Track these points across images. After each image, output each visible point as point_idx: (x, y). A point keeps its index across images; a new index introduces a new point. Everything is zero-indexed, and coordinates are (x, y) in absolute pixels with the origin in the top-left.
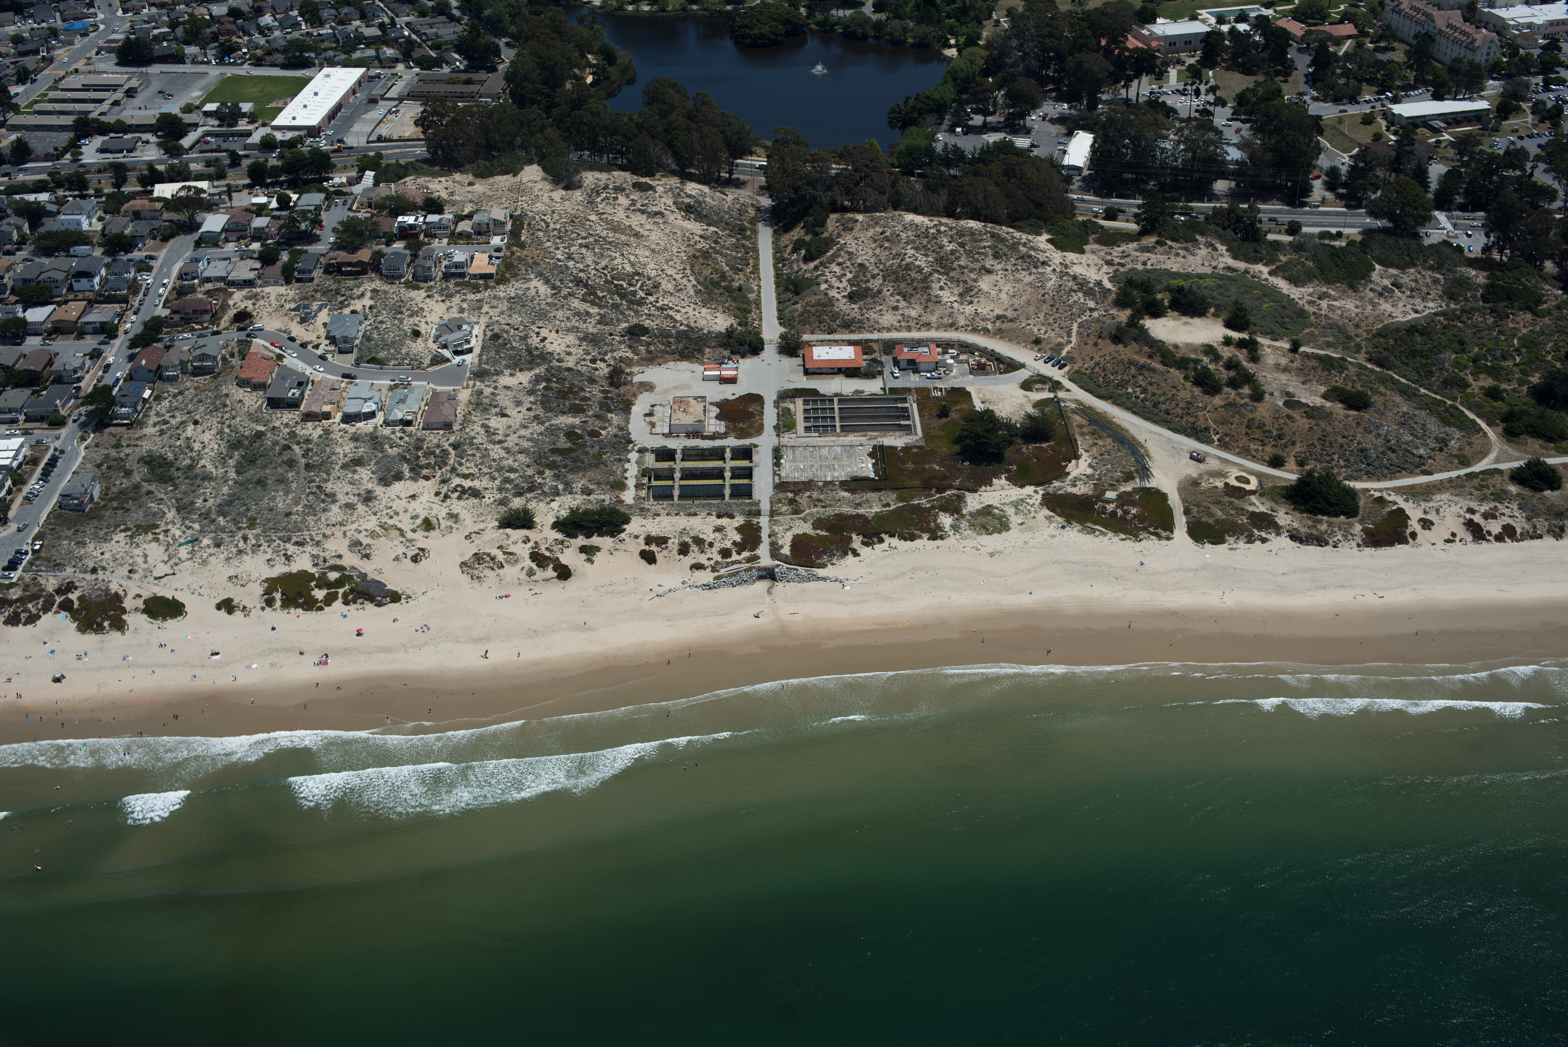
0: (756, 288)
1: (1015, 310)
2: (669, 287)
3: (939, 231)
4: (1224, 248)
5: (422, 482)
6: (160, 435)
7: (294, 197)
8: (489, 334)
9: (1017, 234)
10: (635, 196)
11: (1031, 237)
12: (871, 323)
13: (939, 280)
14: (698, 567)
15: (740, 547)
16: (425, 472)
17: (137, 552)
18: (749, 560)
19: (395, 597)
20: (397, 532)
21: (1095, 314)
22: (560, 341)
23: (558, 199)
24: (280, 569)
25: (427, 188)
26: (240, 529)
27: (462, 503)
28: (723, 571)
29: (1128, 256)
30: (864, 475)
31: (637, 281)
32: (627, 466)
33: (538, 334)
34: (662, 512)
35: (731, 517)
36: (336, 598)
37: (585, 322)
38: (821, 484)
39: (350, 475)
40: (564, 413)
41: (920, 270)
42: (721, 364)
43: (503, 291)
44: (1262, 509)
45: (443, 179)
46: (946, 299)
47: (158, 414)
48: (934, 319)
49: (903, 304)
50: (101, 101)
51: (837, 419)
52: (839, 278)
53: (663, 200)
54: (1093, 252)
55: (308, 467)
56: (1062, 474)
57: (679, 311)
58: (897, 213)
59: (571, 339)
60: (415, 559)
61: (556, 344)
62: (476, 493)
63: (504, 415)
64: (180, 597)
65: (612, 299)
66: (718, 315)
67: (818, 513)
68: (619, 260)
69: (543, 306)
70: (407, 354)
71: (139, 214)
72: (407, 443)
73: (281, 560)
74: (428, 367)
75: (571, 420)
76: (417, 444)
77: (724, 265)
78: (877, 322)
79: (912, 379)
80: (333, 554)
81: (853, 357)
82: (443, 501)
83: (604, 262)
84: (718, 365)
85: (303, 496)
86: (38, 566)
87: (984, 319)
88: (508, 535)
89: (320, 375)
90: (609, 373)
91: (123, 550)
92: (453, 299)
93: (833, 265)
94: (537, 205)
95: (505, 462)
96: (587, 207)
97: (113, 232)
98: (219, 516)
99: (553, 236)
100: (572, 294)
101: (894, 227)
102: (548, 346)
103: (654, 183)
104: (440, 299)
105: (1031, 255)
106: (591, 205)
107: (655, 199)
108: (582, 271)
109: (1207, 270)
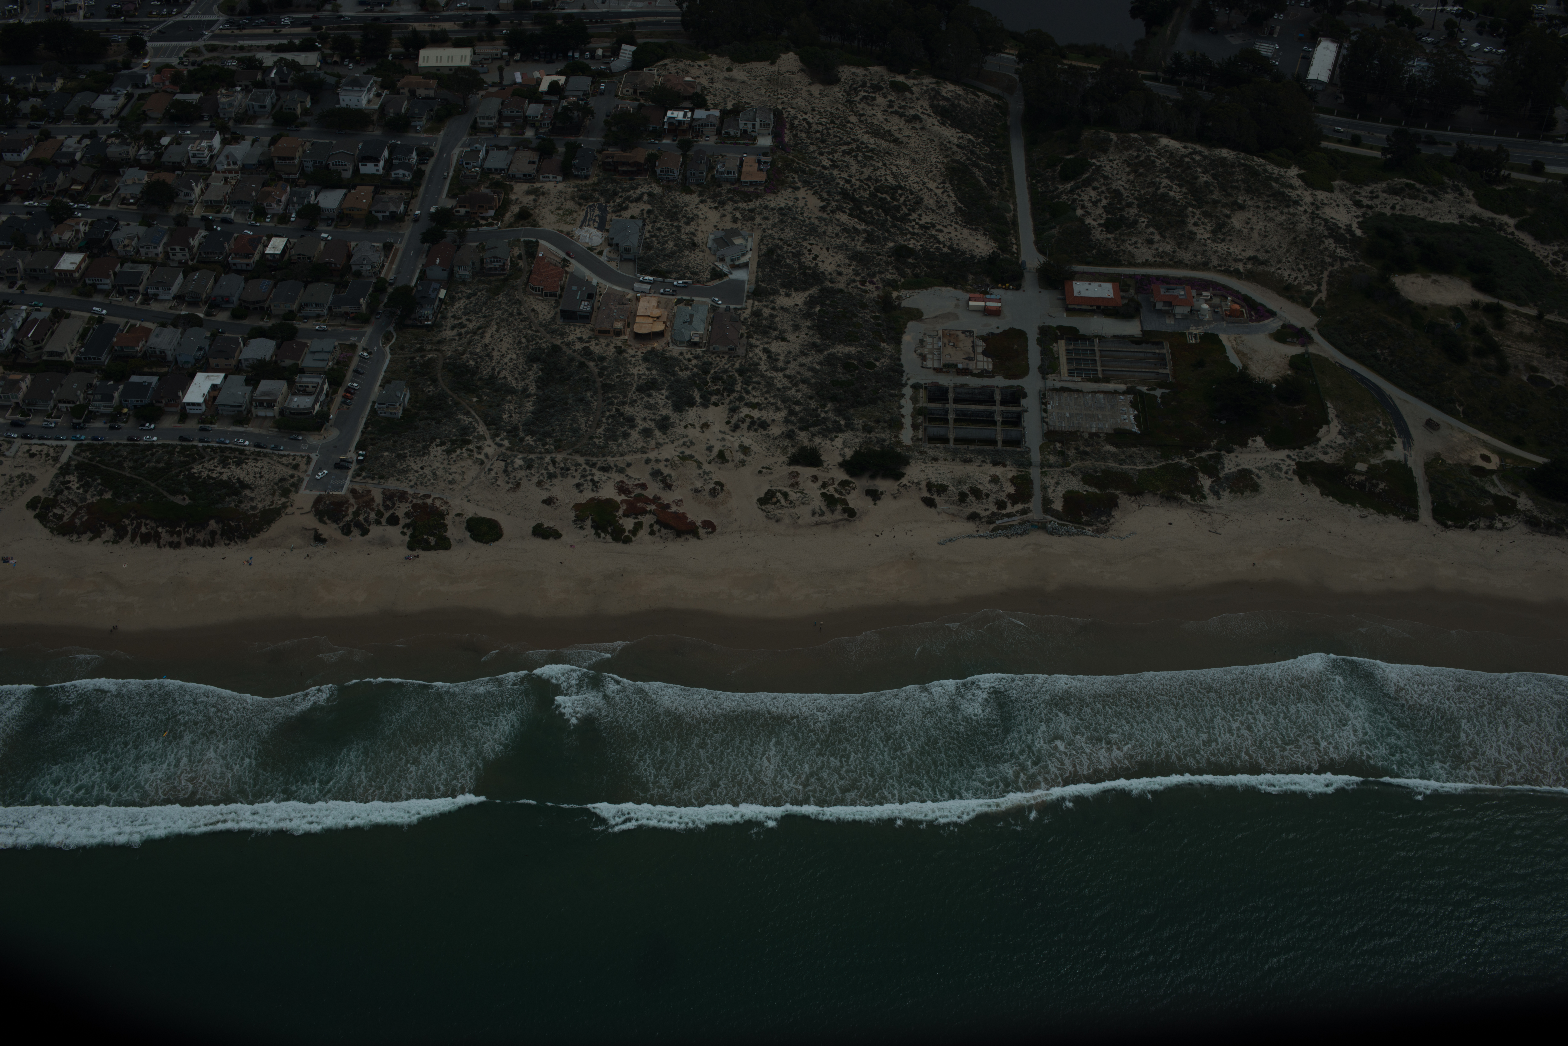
1: (1267, 252)
2: (931, 203)
3: (1193, 160)
4: (1471, 192)
5: (713, 410)
6: (459, 340)
7: (562, 80)
8: (764, 248)
9: (1269, 167)
10: (892, 97)
11: (1282, 171)
12: (1127, 256)
13: (1193, 214)
14: (975, 517)
15: (1015, 499)
16: (714, 398)
17: (454, 468)
18: (1022, 512)
19: (695, 531)
20: (695, 464)
21: (1346, 264)
22: (831, 260)
23: (816, 94)
24: (588, 495)
25: (689, 74)
26: (547, 450)
27: (752, 433)
28: (998, 523)
29: (1377, 197)
30: (1127, 427)
31: (901, 195)
32: (903, 402)
33: (810, 251)
34: (940, 456)
35: (1004, 466)
36: (643, 529)
37: (853, 240)
39: (646, 399)
40: (840, 342)
41: (1174, 202)
42: (985, 293)
43: (772, 201)
44: (1504, 492)
45: (702, 63)
46: (1199, 236)
47: (454, 317)
48: (1188, 256)
49: (1157, 237)
51: (1099, 364)
52: (1096, 203)
53: (920, 102)
54: (1342, 190)
55: (606, 387)
56: (1314, 439)
57: (941, 231)
58: (1152, 135)
59: (841, 257)
61: (827, 262)
62: (764, 425)
63: (784, 340)
64: (497, 518)
65: (877, 214)
66: (979, 237)
67: (1085, 466)
68: (882, 171)
69: (813, 220)
70: (687, 268)
71: (415, 91)
72: (696, 366)
73: (588, 486)
74: (707, 281)
75: (847, 349)
76: (705, 368)
77: (981, 179)
78: (1133, 256)
79: (1168, 322)
80: (637, 482)
81: (1112, 296)
82: (734, 431)
83: (867, 172)
84: (981, 296)
85: (604, 420)
86: (365, 478)
87: (1236, 260)
88: (798, 474)
89: (606, 286)
90: (879, 296)
91: (442, 466)
92: (726, 207)
93: (1089, 189)
94: (797, 100)
95: (789, 392)
96: (846, 106)
97: (391, 111)
98: (527, 435)
99: (817, 139)
100: (840, 209)
101: (1149, 151)
102: (820, 264)
103: (910, 82)
104: (713, 205)
105: (1284, 192)
106: (851, 105)
107: (912, 101)
108: (847, 181)
109: (1455, 220)
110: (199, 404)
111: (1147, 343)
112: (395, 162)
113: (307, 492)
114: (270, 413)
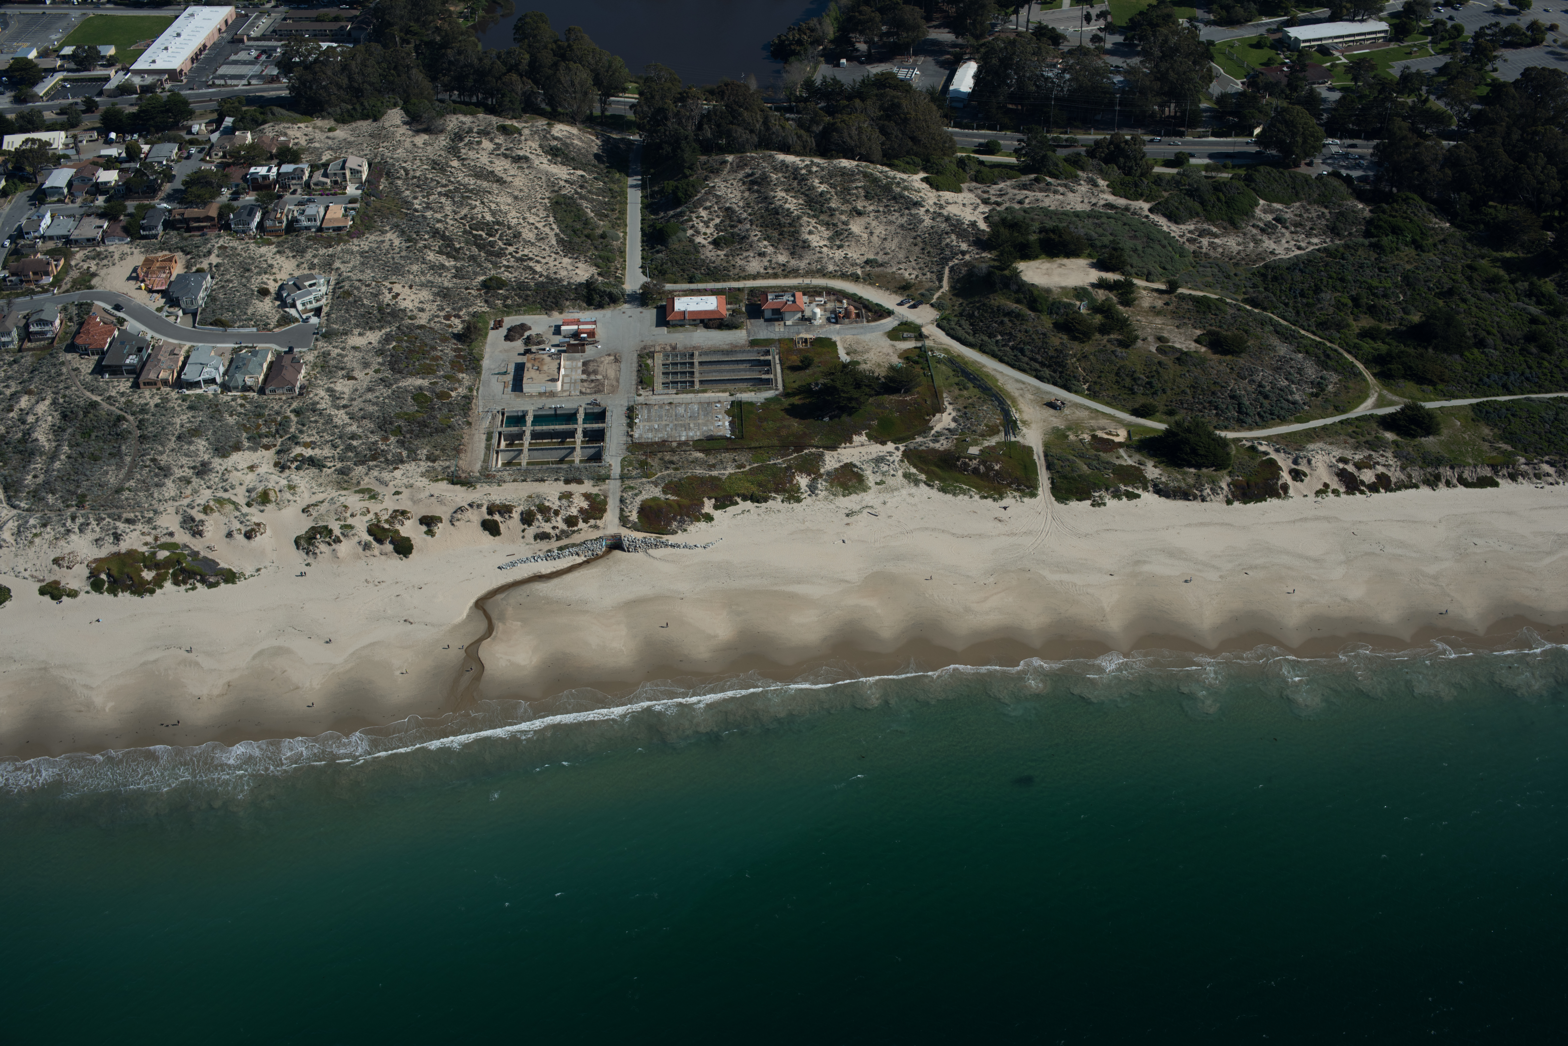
0: (621, 235)
1: (887, 254)
2: (530, 236)
3: (810, 172)
4: (1105, 183)
5: (261, 452)
7: (146, 148)
8: (340, 291)
9: (892, 173)
10: (500, 139)
11: (906, 176)
12: (737, 271)
13: (809, 224)
14: (542, 536)
15: (587, 515)
16: (265, 441)
18: (596, 528)
19: (229, 577)
20: (232, 507)
21: (967, 257)
22: (413, 297)
23: (420, 144)
24: (108, 549)
25: (286, 135)
26: (68, 507)
27: (301, 473)
28: (568, 541)
29: (1006, 194)
30: (720, 433)
31: (497, 231)
33: (390, 290)
34: (509, 478)
35: (580, 482)
36: (166, 579)
37: (440, 276)
38: (674, 444)
39: (186, 447)
40: (412, 374)
41: (789, 212)
43: (356, 245)
44: (1130, 462)
45: (302, 125)
46: (815, 244)
48: (801, 265)
49: (770, 250)
51: (697, 375)
52: (706, 224)
53: (529, 143)
54: (970, 190)
55: (143, 439)
56: (925, 429)
57: (538, 262)
58: (768, 153)
59: (425, 294)
60: (249, 536)
61: (409, 299)
62: (316, 463)
63: (350, 378)
65: (469, 250)
66: (580, 265)
67: (669, 475)
68: (479, 209)
69: (396, 260)
70: (253, 315)
72: (247, 411)
73: (110, 539)
74: (274, 328)
75: (419, 382)
76: (258, 411)
77: (589, 211)
78: (743, 269)
79: (777, 329)
80: (165, 531)
81: (717, 308)
82: (281, 472)
83: (464, 211)
84: (575, 320)
85: (137, 470)
87: (853, 264)
88: (346, 507)
89: (161, 339)
90: (463, 329)
92: (304, 255)
93: (700, 210)
94: (398, 151)
95: (349, 429)
96: (449, 152)
98: (48, 493)
99: (413, 184)
100: (427, 247)
101: (765, 167)
102: (400, 302)
103: (520, 125)
105: (905, 196)
106: (454, 151)
107: (520, 142)
108: (439, 221)
109: (1087, 208)
111: (753, 351)
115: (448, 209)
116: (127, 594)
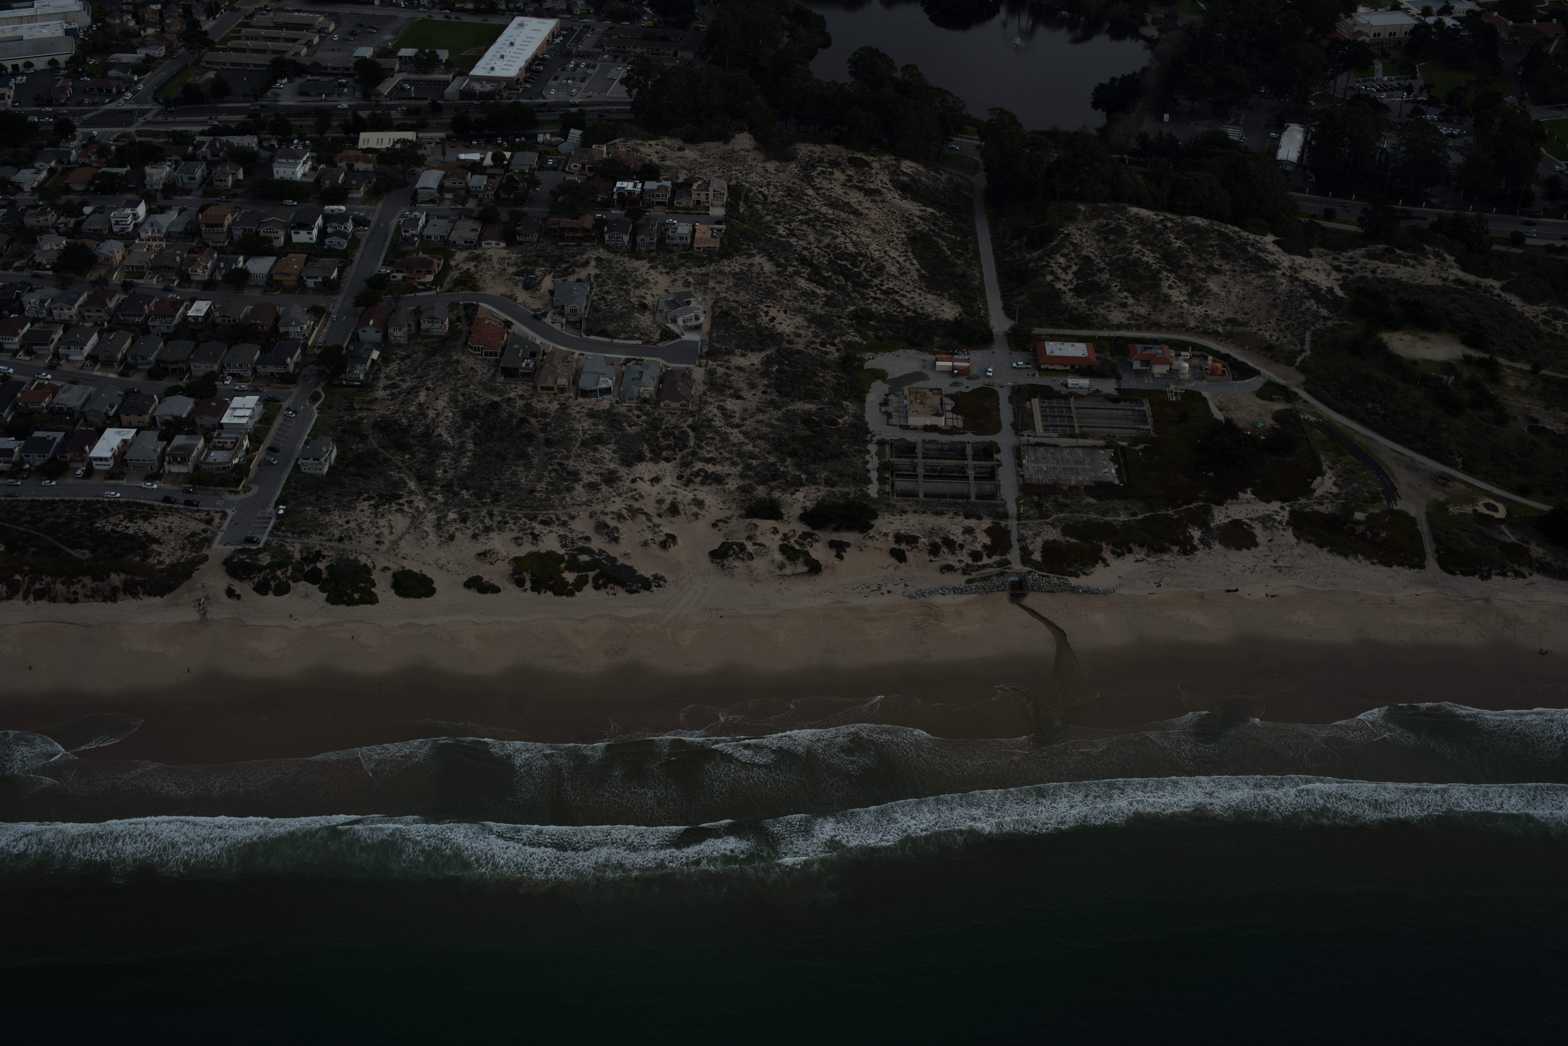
0: (978, 275)
1: (1246, 314)
2: (894, 270)
3: (1165, 226)
4: (1453, 258)
5: (663, 464)
6: (392, 400)
7: (508, 154)
8: (718, 310)
9: (1244, 234)
10: (851, 172)
11: (1258, 238)
12: (1100, 319)
13: (1168, 278)
14: (949, 568)
15: (990, 550)
16: (665, 454)
17: (382, 522)
18: (1000, 564)
19: (646, 584)
20: (644, 517)
21: (1330, 323)
22: (789, 322)
23: (772, 170)
24: (527, 549)
25: (638, 151)
26: (484, 504)
27: (706, 488)
28: (974, 575)
29: (1357, 262)
30: (1109, 480)
31: (861, 262)
32: (868, 457)
34: (909, 508)
35: (979, 518)
36: (587, 582)
37: (812, 303)
38: (1065, 488)
39: (591, 453)
40: (800, 399)
41: (1148, 266)
42: (953, 354)
43: (726, 266)
44: (1513, 539)
45: (653, 143)
46: (1175, 299)
47: (388, 377)
48: (1164, 318)
49: (1131, 301)
50: (295, 40)
51: (1075, 420)
52: (1065, 270)
53: (880, 177)
54: (1320, 256)
55: (548, 442)
56: (1308, 491)
57: (904, 296)
58: (1121, 205)
59: (799, 320)
61: (785, 324)
62: (718, 479)
63: (739, 397)
64: (429, 572)
65: (837, 279)
66: (944, 302)
67: (1065, 518)
68: (841, 239)
69: (769, 284)
70: (637, 327)
71: (353, 165)
72: (644, 422)
73: (528, 539)
74: (658, 342)
75: (807, 406)
76: (655, 424)
77: (945, 249)
78: (1106, 319)
79: (1146, 381)
80: (580, 536)
81: (1086, 355)
82: (686, 485)
83: (826, 240)
84: (949, 356)
85: (546, 473)
86: (284, 532)
87: (1214, 322)
88: (755, 525)
89: (551, 345)
90: (840, 357)
91: (369, 520)
92: (678, 272)
93: (1058, 256)
94: (752, 176)
95: (745, 448)
96: (803, 180)
97: (328, 182)
98: (462, 489)
99: (773, 210)
100: (797, 273)
101: (1119, 219)
102: (777, 326)
103: (868, 159)
104: (664, 271)
105: (1260, 257)
106: (807, 179)
107: (871, 176)
108: (805, 249)
109: (1438, 282)
110: (106, 459)
111: (1126, 401)
112: (329, 230)
113: (222, 547)
114: (184, 469)
115: (812, 238)
116: (550, 594)
